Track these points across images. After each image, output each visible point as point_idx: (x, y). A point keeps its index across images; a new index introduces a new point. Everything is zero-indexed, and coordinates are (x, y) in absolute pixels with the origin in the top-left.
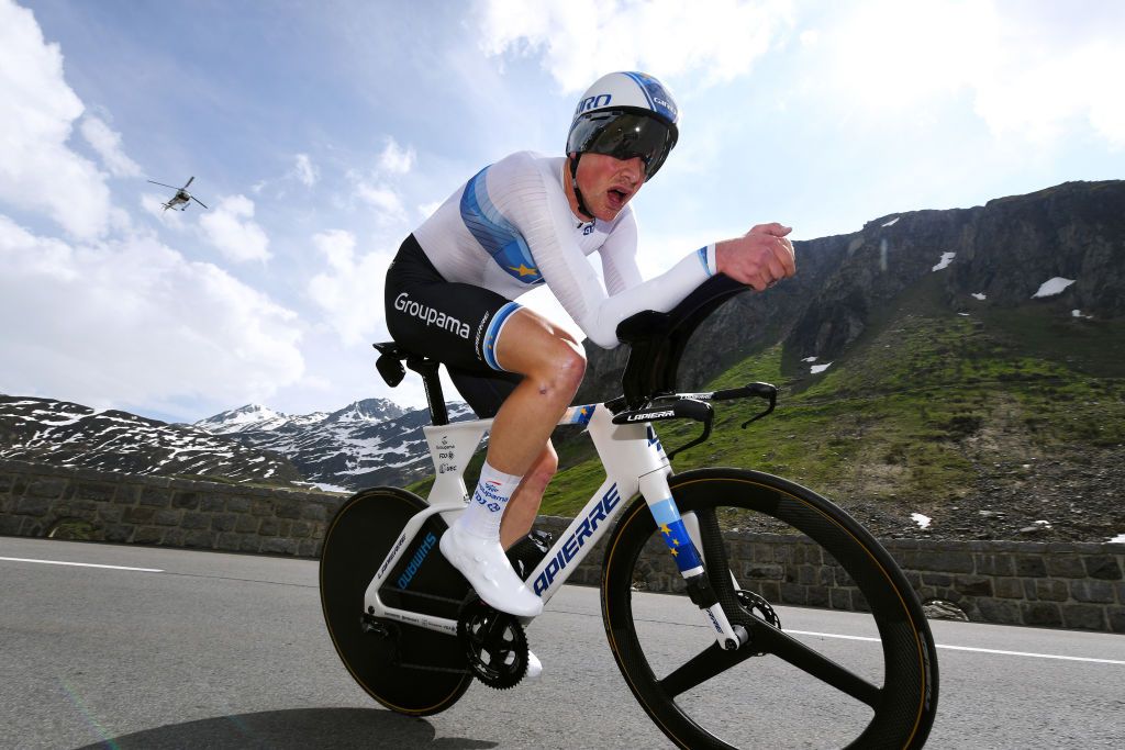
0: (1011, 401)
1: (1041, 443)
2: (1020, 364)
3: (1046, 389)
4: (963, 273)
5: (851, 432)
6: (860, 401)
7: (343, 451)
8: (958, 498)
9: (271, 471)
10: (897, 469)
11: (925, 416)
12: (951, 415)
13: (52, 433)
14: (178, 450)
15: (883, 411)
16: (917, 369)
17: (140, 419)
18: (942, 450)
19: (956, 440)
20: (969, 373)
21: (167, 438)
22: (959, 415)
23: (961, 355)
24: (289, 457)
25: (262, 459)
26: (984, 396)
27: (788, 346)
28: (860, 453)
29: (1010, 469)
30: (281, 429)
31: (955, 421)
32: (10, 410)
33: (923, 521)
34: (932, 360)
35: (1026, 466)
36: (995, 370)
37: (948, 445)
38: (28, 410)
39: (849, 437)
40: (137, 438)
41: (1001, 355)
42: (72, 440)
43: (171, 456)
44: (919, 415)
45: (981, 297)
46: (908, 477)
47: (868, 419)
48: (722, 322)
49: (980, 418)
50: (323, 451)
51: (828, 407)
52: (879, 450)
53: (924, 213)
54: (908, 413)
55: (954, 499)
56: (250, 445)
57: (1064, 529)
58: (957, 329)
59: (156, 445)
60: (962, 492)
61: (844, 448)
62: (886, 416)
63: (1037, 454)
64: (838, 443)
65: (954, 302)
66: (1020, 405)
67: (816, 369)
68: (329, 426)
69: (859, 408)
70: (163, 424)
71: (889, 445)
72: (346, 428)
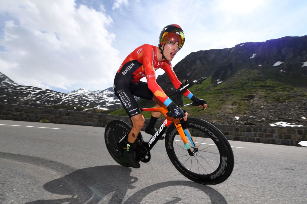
0: (262, 91)
1: (267, 101)
2: (266, 83)
3: (271, 89)
4: (257, 59)
5: (225, 98)
6: (228, 91)
7: (105, 100)
8: (246, 113)
9: (88, 105)
10: (234, 107)
11: (242, 95)
12: (248, 95)
13: (33, 95)
14: (65, 99)
15: (233, 93)
16: (242, 83)
17: (54, 92)
18: (244, 102)
19: (248, 100)
20: (254, 84)
21: (61, 96)
22: (250, 94)
23: (253, 80)
24: (92, 101)
25: (85, 102)
26: (256, 90)
27: (213, 77)
28: (226, 103)
29: (259, 107)
30: (90, 94)
31: (249, 96)
32: (22, 89)
33: (237, 118)
34: (246, 81)
35: (262, 106)
36: (260, 84)
37: (246, 101)
38: (26, 89)
39: (224, 99)
40: (54, 96)
41: (262, 80)
42: (38, 96)
43: (63, 101)
44: (240, 94)
45: (260, 66)
46: (236, 108)
47: (229, 95)
48: (197, 70)
49: (254, 95)
50: (100, 100)
51: (220, 91)
52: (231, 102)
53: (251, 43)
54: (238, 94)
55: (245, 113)
56: (82, 98)
57: (268, 120)
58: (253, 74)
59: (59, 98)
60: (247, 112)
61: (223, 101)
62: (233, 94)
63: (265, 104)
64: (221, 100)
65: (254, 67)
66: (264, 92)
67: (219, 83)
68: (101, 94)
69: (227, 92)
70: (60, 93)
71: (233, 101)
72: (105, 94)
